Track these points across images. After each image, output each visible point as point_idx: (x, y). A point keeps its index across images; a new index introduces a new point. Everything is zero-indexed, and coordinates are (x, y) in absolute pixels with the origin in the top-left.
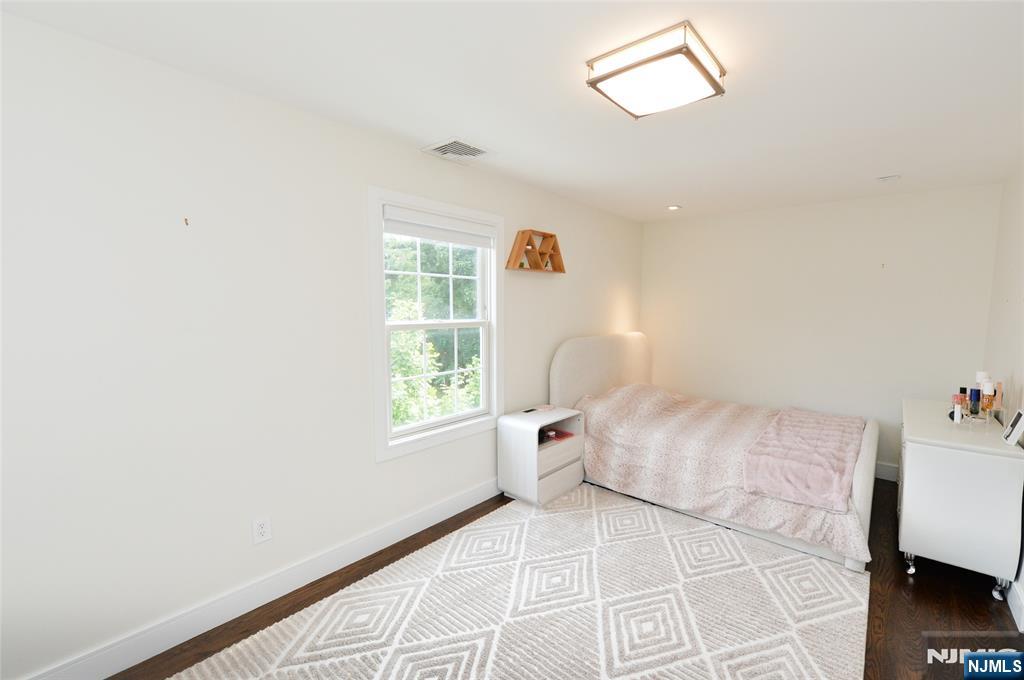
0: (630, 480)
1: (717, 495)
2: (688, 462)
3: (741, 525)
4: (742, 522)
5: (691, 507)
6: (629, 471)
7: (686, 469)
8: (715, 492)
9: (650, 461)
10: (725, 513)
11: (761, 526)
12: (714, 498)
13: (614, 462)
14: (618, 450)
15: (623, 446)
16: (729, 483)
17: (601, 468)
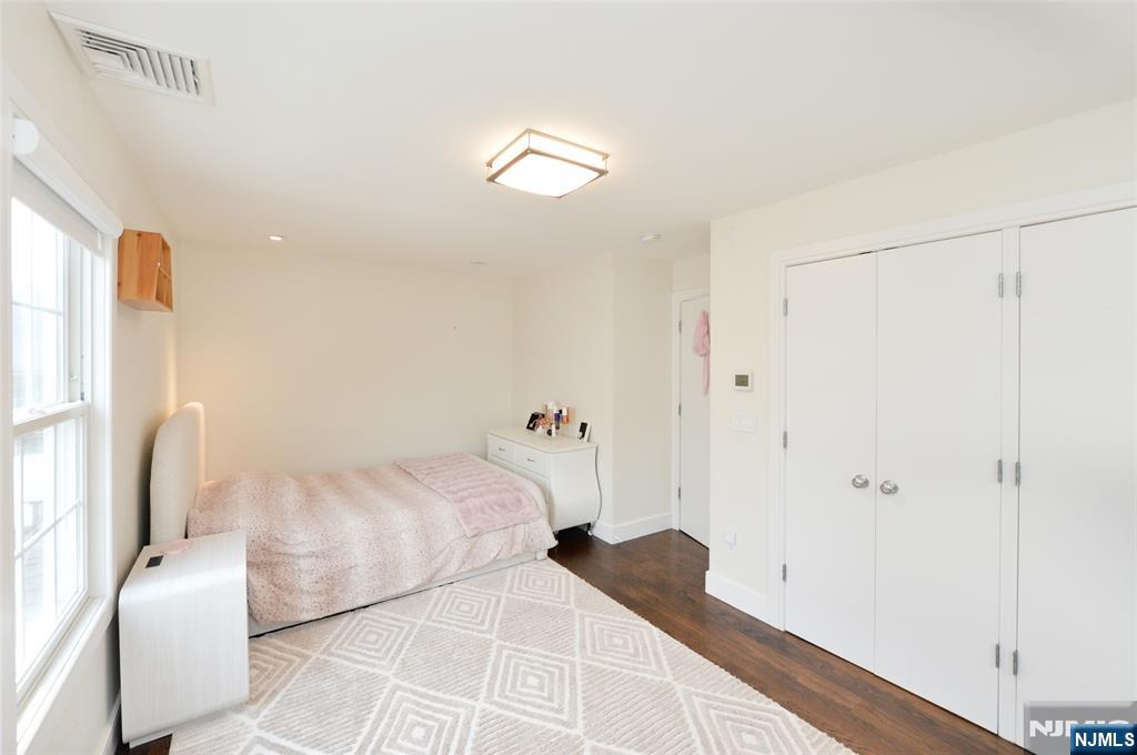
0: (336, 593)
1: (443, 555)
2: (404, 535)
3: (470, 571)
4: (469, 568)
5: (420, 581)
6: (334, 581)
7: (405, 544)
8: (441, 552)
9: (359, 555)
10: (452, 568)
11: (486, 560)
12: (440, 559)
13: (305, 582)
14: (303, 564)
15: (312, 555)
16: (451, 537)
17: (288, 599)
